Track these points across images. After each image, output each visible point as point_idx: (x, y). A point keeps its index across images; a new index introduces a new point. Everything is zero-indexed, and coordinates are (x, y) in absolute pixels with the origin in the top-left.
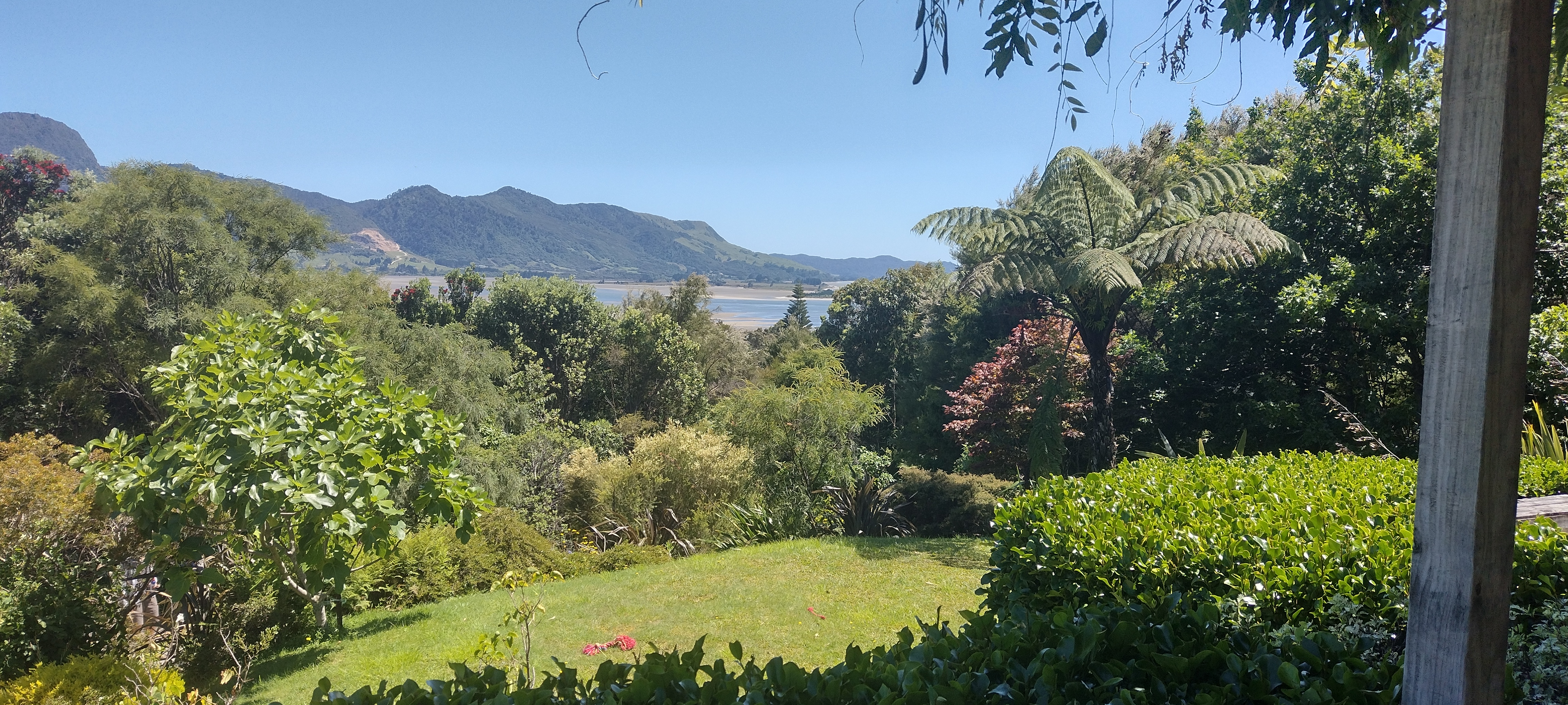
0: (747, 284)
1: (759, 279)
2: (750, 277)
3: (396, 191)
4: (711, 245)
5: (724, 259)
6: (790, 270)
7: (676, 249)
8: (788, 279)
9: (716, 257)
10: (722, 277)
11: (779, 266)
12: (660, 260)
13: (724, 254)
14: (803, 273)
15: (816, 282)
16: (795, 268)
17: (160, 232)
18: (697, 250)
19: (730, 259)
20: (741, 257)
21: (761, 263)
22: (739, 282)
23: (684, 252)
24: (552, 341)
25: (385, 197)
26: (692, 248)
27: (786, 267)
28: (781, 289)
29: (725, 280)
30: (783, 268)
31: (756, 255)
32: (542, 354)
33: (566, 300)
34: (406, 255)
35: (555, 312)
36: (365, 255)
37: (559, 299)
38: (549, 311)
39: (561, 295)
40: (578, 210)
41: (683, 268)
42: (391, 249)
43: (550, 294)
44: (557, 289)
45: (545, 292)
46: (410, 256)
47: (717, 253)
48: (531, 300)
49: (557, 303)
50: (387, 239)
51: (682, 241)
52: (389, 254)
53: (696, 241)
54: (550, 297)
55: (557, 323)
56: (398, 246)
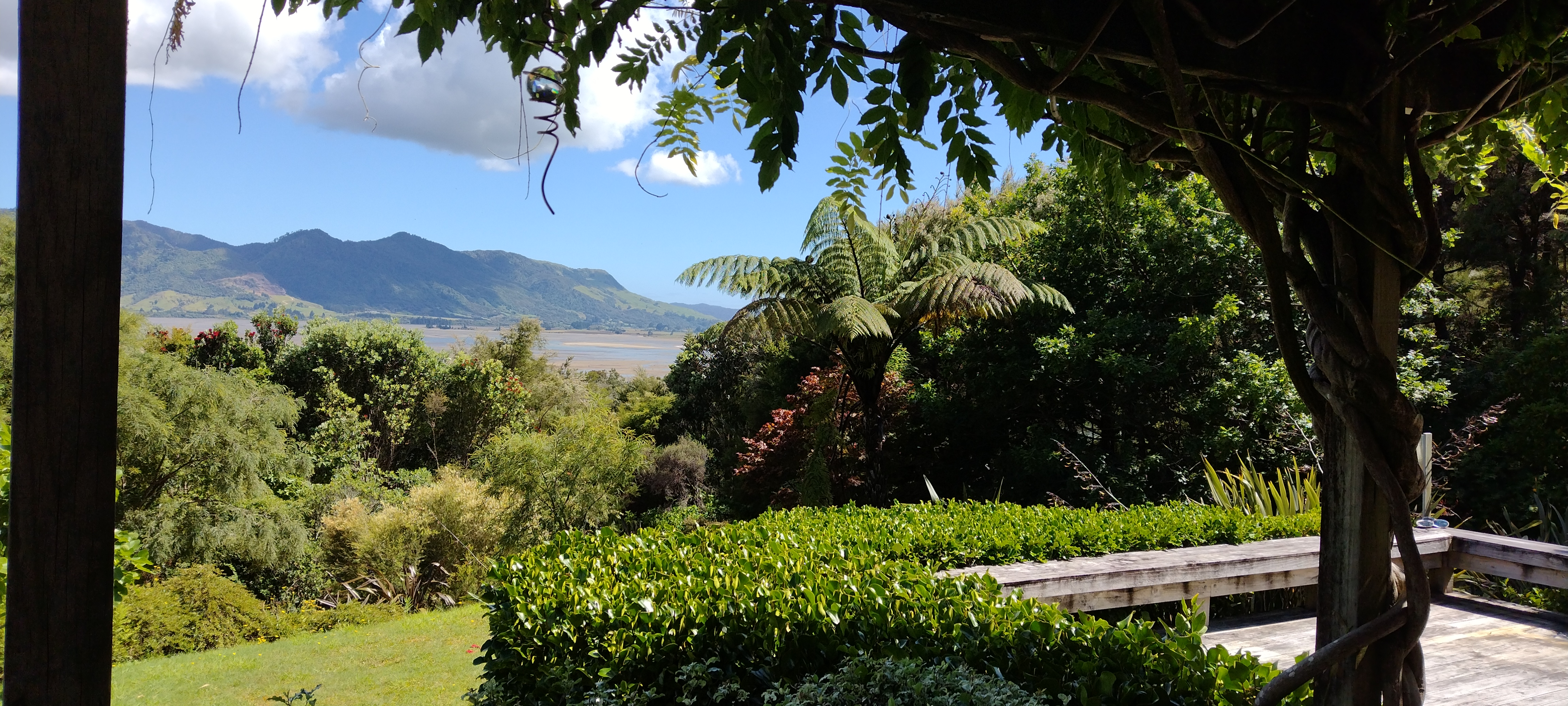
0: (647, 333)
1: (660, 328)
2: (650, 326)
3: (284, 234)
4: (611, 294)
5: (624, 307)
6: (690, 319)
7: (575, 297)
9: (616, 306)
10: (622, 325)
11: (680, 315)
12: (559, 308)
13: (624, 302)
16: (696, 318)
18: (596, 298)
19: (630, 307)
20: (641, 306)
21: (661, 312)
22: (639, 330)
23: (583, 299)
24: (370, 387)
25: (271, 240)
26: (592, 296)
27: (687, 316)
29: (624, 328)
30: (683, 317)
31: (656, 304)
32: (360, 400)
33: (389, 345)
34: (292, 299)
35: (377, 357)
36: (249, 300)
37: (382, 344)
38: (370, 356)
39: (384, 340)
40: (474, 256)
41: (582, 316)
42: (277, 293)
43: (371, 338)
44: (379, 333)
45: (364, 335)
46: (299, 301)
47: (618, 301)
48: (347, 343)
49: (378, 349)
50: (272, 283)
51: (581, 289)
52: (274, 298)
53: (596, 290)
54: (371, 342)
55: (379, 369)
56: (284, 291)
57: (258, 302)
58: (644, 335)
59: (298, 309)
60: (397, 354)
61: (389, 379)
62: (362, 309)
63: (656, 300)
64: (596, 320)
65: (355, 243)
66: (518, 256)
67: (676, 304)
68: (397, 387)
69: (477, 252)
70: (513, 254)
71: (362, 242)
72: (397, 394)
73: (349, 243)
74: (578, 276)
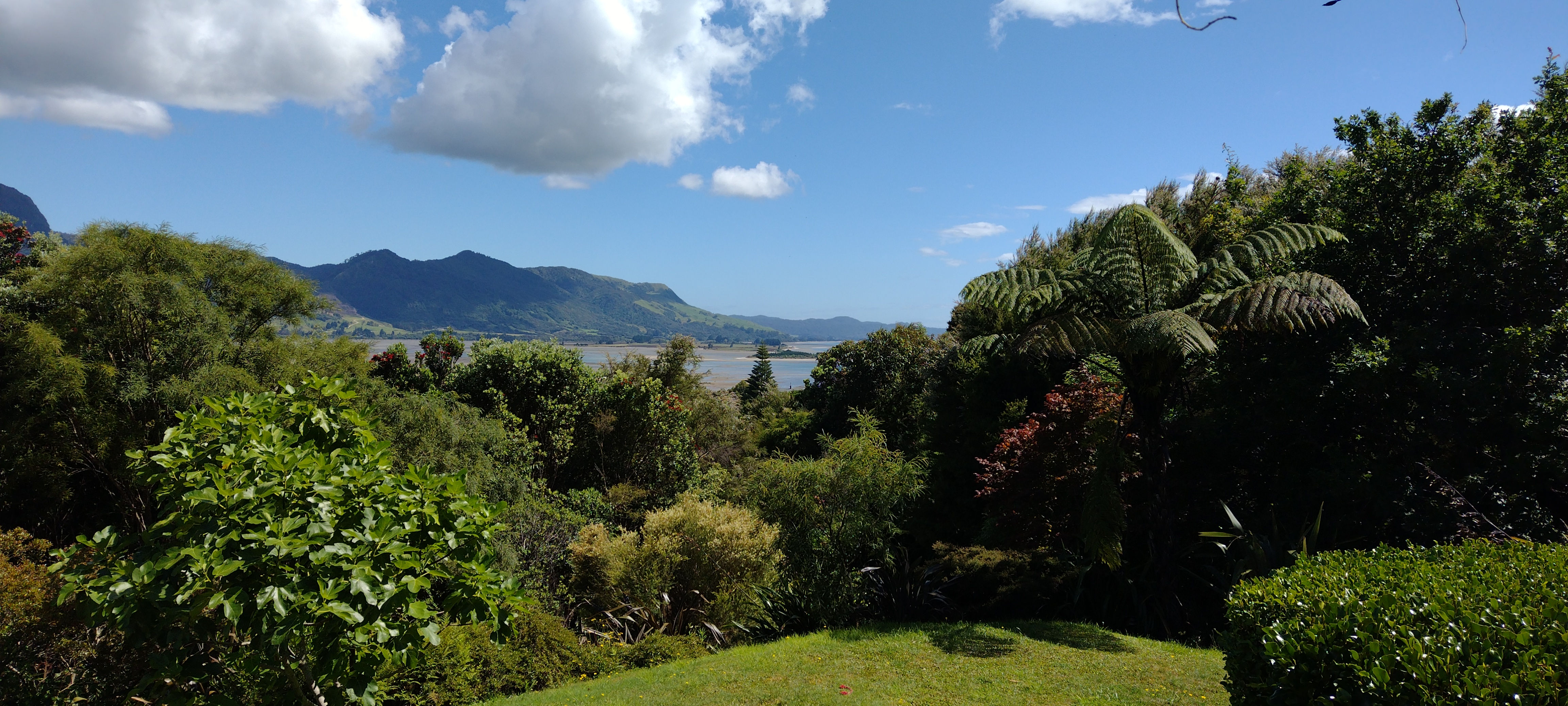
0: (707, 345)
1: (720, 340)
2: (710, 338)
3: (354, 255)
4: (671, 307)
5: (684, 320)
6: (749, 331)
7: (636, 311)
8: (747, 340)
9: (676, 319)
11: (739, 327)
12: (620, 322)
13: (684, 315)
14: (762, 333)
15: (776, 343)
16: (755, 329)
17: (136, 297)
18: (657, 311)
19: (689, 321)
20: (701, 319)
21: (720, 324)
23: (644, 313)
24: (536, 407)
25: (342, 261)
26: (652, 309)
27: (746, 328)
28: (741, 349)
30: (742, 329)
31: (715, 316)
32: (527, 420)
33: (552, 364)
34: (363, 318)
35: (542, 377)
36: (321, 319)
37: (546, 364)
38: (535, 377)
39: (548, 360)
40: (537, 273)
41: (643, 330)
42: (348, 313)
43: (536, 358)
44: (543, 354)
45: (530, 356)
46: (368, 320)
47: (677, 314)
48: (515, 364)
49: (543, 368)
50: (344, 303)
51: (642, 303)
52: (346, 318)
53: (655, 303)
54: (536, 362)
55: (543, 389)
56: (355, 310)
57: (330, 321)
58: (704, 348)
59: (369, 328)
60: (559, 373)
61: (553, 399)
62: (429, 327)
63: (714, 312)
64: (656, 334)
65: (422, 262)
66: (580, 272)
67: (734, 316)
68: (561, 406)
69: (539, 269)
70: (574, 270)
71: (429, 261)
72: (561, 414)
73: (416, 262)
74: (641, 290)
